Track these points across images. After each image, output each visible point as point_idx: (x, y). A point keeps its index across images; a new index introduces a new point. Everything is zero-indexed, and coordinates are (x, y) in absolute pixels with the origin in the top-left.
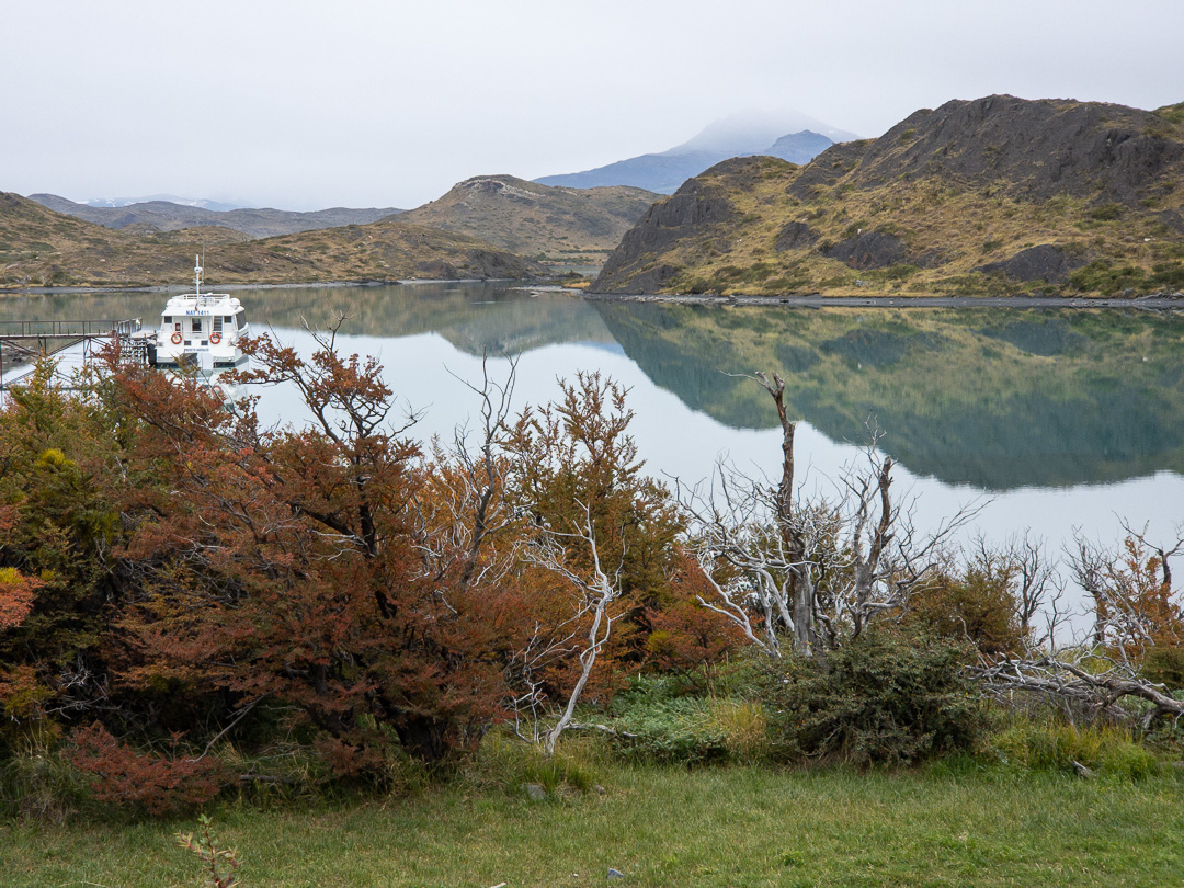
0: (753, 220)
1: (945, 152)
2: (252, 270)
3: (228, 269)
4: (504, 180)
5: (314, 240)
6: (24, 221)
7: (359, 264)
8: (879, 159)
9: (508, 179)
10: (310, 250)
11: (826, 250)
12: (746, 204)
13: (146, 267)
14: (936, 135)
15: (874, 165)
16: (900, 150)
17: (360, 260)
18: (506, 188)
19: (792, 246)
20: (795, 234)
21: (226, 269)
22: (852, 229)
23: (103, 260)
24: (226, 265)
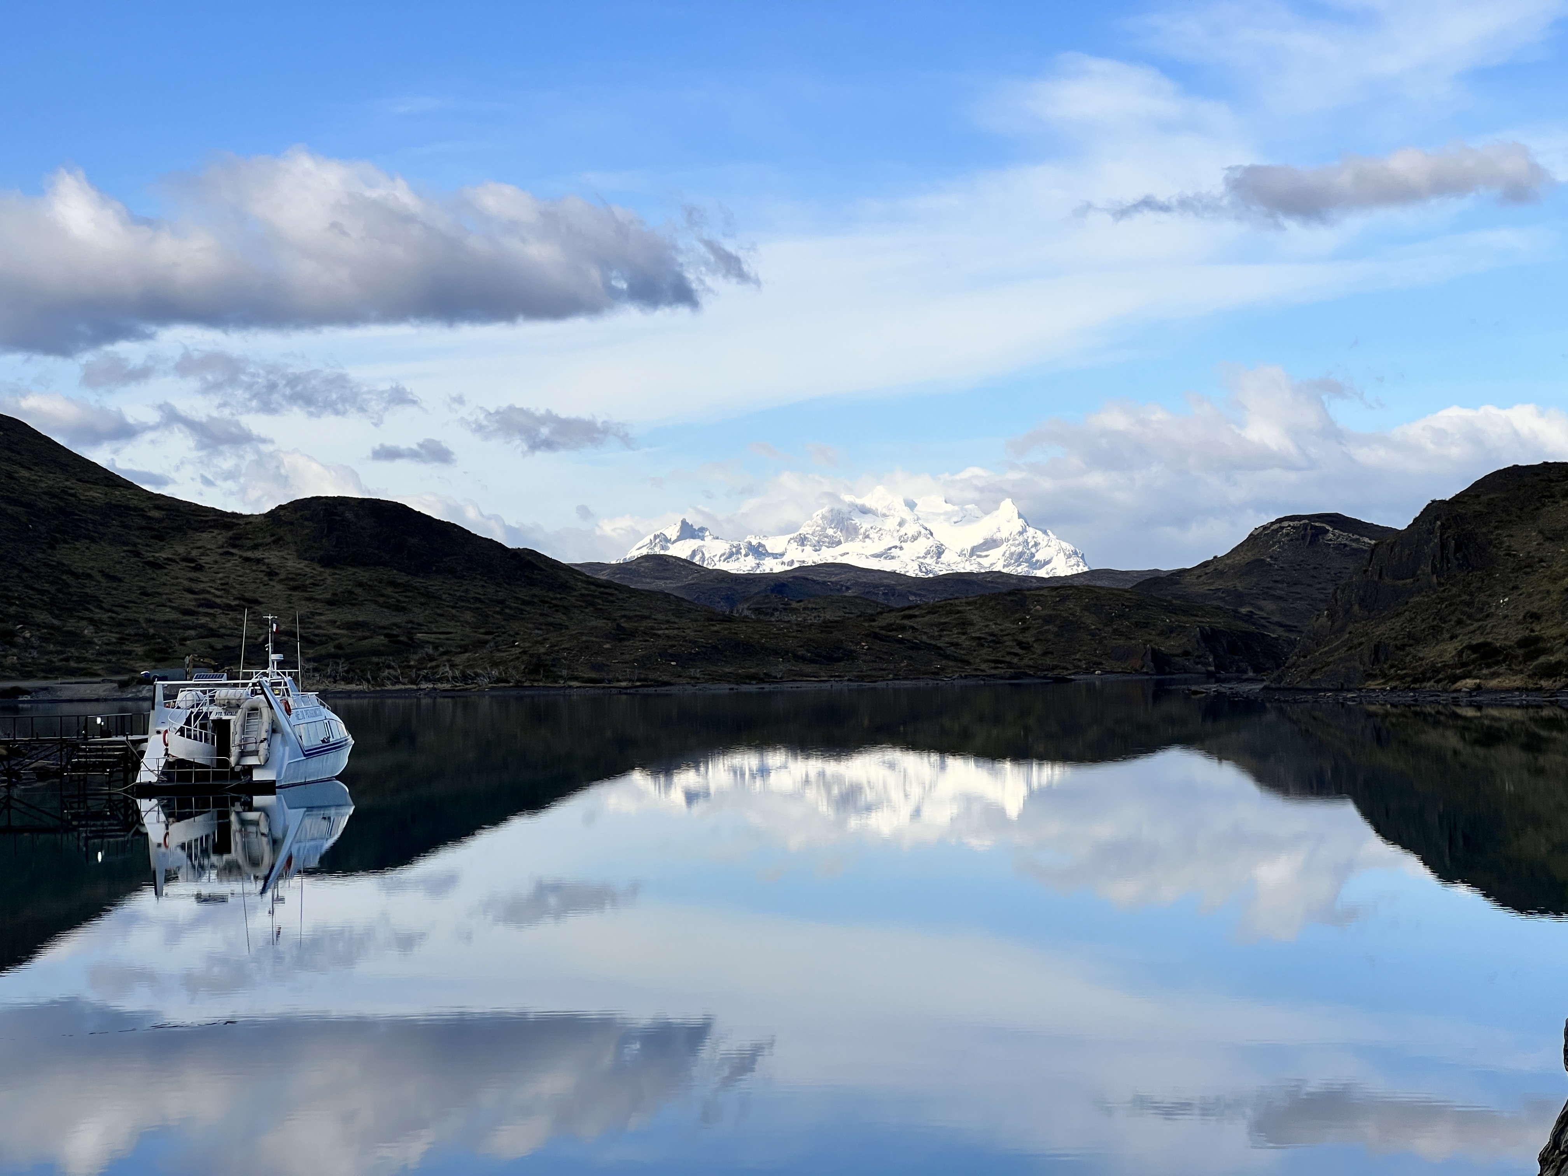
2: (839, 660)
3: (803, 659)
4: (1330, 523)
5: (950, 613)
6: (536, 591)
7: (1017, 650)
9: (1336, 520)
10: (943, 627)
13: (671, 655)
17: (1020, 644)
18: (1332, 534)
21: (797, 658)
23: (607, 646)
24: (801, 652)
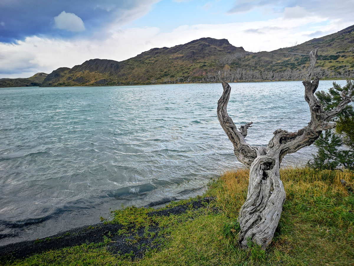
0: (63, 76)
1: (90, 66)
8: (81, 67)
11: (74, 80)
12: (62, 74)
14: (89, 64)
15: (81, 68)
16: (84, 66)
18: (43, 74)
19: (69, 80)
20: (69, 78)
22: (77, 77)
